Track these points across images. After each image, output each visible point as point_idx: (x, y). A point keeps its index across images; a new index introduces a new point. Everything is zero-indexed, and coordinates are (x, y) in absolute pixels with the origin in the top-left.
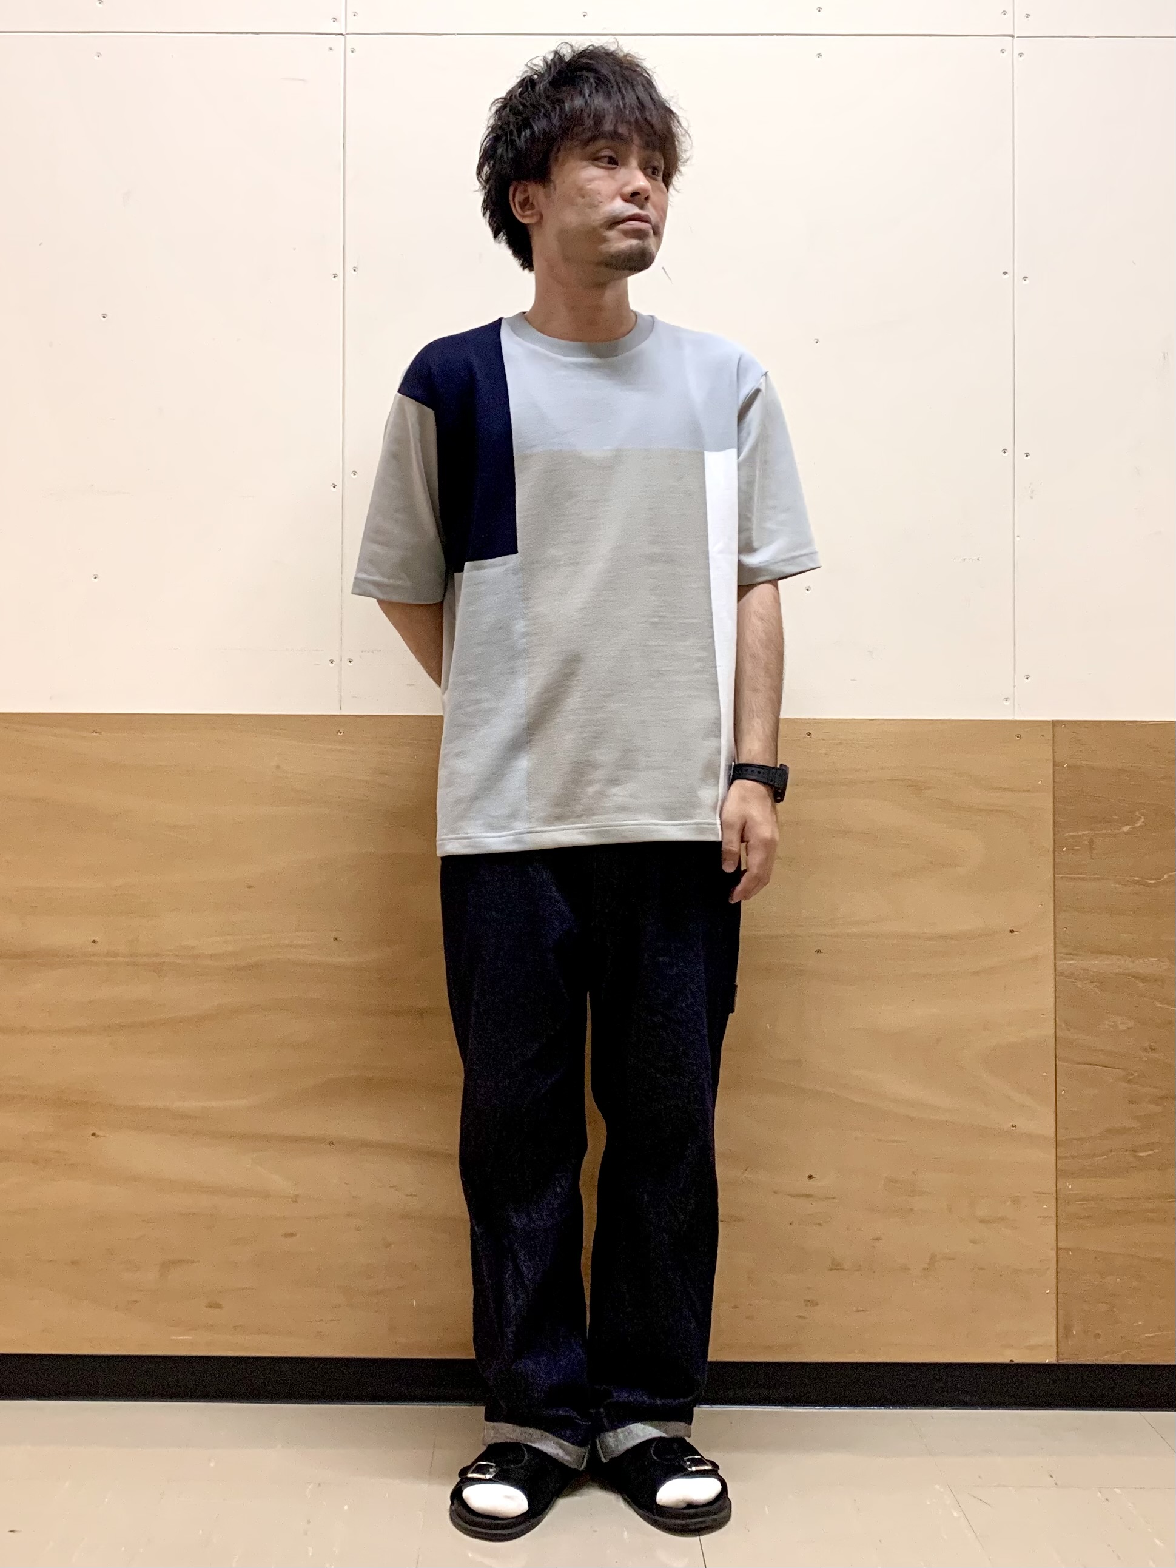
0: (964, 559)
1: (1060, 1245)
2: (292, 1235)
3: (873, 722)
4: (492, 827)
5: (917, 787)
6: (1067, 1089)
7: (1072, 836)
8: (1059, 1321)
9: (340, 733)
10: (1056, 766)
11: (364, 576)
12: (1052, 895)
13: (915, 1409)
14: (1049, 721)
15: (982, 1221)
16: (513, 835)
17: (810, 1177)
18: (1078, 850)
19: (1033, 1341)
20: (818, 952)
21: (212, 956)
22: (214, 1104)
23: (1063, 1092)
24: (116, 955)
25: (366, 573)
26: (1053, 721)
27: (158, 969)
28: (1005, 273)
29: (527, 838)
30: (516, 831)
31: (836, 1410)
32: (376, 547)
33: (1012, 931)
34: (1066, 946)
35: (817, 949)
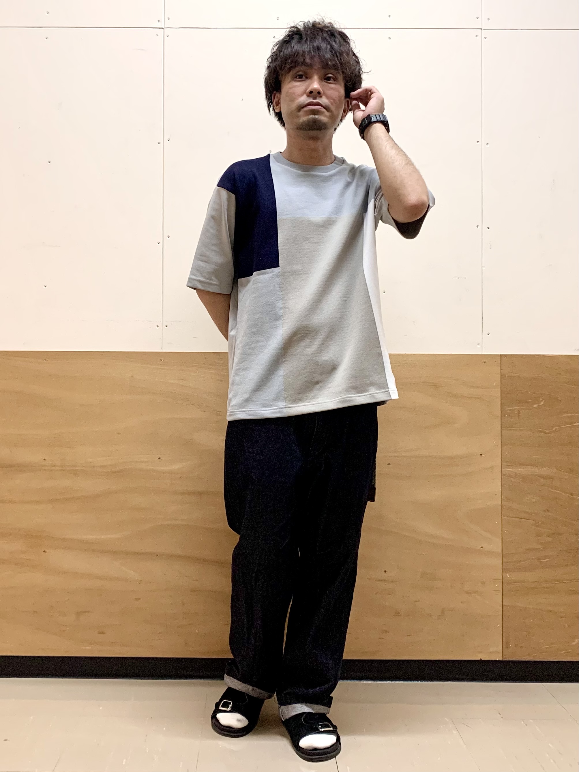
0: (458, 278)
1: (504, 604)
2: (139, 599)
3: (415, 355)
4: (264, 405)
5: (436, 386)
6: (507, 530)
7: (510, 410)
8: (503, 640)
9: (162, 360)
10: (502, 376)
11: (194, 277)
12: (500, 438)
13: (435, 682)
14: (499, 355)
15: (467, 593)
16: (278, 409)
17: (385, 572)
18: (512, 416)
19: (492, 649)
20: (389, 465)
21: (102, 467)
22: (103, 537)
23: (505, 531)
24: (54, 466)
25: (195, 276)
26: (501, 355)
27: (75, 473)
28: (478, 142)
29: (285, 410)
30: (279, 407)
31: (397, 682)
32: (201, 263)
33: (481, 455)
34: (507, 462)
35: (388, 463)
